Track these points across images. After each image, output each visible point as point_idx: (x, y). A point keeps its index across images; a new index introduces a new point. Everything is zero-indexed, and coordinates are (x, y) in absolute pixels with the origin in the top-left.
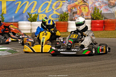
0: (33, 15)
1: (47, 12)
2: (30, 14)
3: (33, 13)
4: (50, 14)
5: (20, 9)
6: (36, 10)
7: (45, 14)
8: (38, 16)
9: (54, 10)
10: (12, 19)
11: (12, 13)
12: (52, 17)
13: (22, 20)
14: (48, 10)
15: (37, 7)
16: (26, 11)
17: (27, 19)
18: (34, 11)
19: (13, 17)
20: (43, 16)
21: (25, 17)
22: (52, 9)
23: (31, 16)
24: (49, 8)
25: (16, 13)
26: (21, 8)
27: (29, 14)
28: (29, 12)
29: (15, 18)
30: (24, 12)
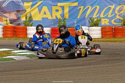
0: (95, 20)
1: (109, 16)
2: (92, 18)
3: (95, 18)
4: (113, 19)
5: (82, 14)
6: (99, 14)
7: (108, 18)
8: (100, 20)
9: (117, 14)
10: (74, 24)
11: (74, 18)
12: (115, 21)
13: (84, 25)
14: (111, 15)
15: (100, 12)
16: (88, 16)
17: (89, 24)
18: (96, 15)
19: (75, 22)
20: (105, 21)
21: (87, 21)
22: (115, 13)
23: (93, 21)
24: (112, 13)
25: (78, 17)
26: (83, 12)
27: (90, 19)
28: (91, 17)
29: (77, 23)
30: (86, 17)
